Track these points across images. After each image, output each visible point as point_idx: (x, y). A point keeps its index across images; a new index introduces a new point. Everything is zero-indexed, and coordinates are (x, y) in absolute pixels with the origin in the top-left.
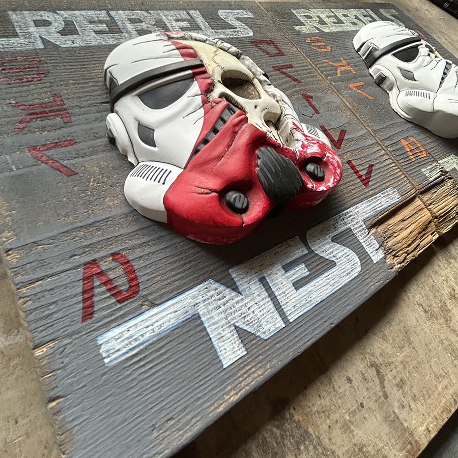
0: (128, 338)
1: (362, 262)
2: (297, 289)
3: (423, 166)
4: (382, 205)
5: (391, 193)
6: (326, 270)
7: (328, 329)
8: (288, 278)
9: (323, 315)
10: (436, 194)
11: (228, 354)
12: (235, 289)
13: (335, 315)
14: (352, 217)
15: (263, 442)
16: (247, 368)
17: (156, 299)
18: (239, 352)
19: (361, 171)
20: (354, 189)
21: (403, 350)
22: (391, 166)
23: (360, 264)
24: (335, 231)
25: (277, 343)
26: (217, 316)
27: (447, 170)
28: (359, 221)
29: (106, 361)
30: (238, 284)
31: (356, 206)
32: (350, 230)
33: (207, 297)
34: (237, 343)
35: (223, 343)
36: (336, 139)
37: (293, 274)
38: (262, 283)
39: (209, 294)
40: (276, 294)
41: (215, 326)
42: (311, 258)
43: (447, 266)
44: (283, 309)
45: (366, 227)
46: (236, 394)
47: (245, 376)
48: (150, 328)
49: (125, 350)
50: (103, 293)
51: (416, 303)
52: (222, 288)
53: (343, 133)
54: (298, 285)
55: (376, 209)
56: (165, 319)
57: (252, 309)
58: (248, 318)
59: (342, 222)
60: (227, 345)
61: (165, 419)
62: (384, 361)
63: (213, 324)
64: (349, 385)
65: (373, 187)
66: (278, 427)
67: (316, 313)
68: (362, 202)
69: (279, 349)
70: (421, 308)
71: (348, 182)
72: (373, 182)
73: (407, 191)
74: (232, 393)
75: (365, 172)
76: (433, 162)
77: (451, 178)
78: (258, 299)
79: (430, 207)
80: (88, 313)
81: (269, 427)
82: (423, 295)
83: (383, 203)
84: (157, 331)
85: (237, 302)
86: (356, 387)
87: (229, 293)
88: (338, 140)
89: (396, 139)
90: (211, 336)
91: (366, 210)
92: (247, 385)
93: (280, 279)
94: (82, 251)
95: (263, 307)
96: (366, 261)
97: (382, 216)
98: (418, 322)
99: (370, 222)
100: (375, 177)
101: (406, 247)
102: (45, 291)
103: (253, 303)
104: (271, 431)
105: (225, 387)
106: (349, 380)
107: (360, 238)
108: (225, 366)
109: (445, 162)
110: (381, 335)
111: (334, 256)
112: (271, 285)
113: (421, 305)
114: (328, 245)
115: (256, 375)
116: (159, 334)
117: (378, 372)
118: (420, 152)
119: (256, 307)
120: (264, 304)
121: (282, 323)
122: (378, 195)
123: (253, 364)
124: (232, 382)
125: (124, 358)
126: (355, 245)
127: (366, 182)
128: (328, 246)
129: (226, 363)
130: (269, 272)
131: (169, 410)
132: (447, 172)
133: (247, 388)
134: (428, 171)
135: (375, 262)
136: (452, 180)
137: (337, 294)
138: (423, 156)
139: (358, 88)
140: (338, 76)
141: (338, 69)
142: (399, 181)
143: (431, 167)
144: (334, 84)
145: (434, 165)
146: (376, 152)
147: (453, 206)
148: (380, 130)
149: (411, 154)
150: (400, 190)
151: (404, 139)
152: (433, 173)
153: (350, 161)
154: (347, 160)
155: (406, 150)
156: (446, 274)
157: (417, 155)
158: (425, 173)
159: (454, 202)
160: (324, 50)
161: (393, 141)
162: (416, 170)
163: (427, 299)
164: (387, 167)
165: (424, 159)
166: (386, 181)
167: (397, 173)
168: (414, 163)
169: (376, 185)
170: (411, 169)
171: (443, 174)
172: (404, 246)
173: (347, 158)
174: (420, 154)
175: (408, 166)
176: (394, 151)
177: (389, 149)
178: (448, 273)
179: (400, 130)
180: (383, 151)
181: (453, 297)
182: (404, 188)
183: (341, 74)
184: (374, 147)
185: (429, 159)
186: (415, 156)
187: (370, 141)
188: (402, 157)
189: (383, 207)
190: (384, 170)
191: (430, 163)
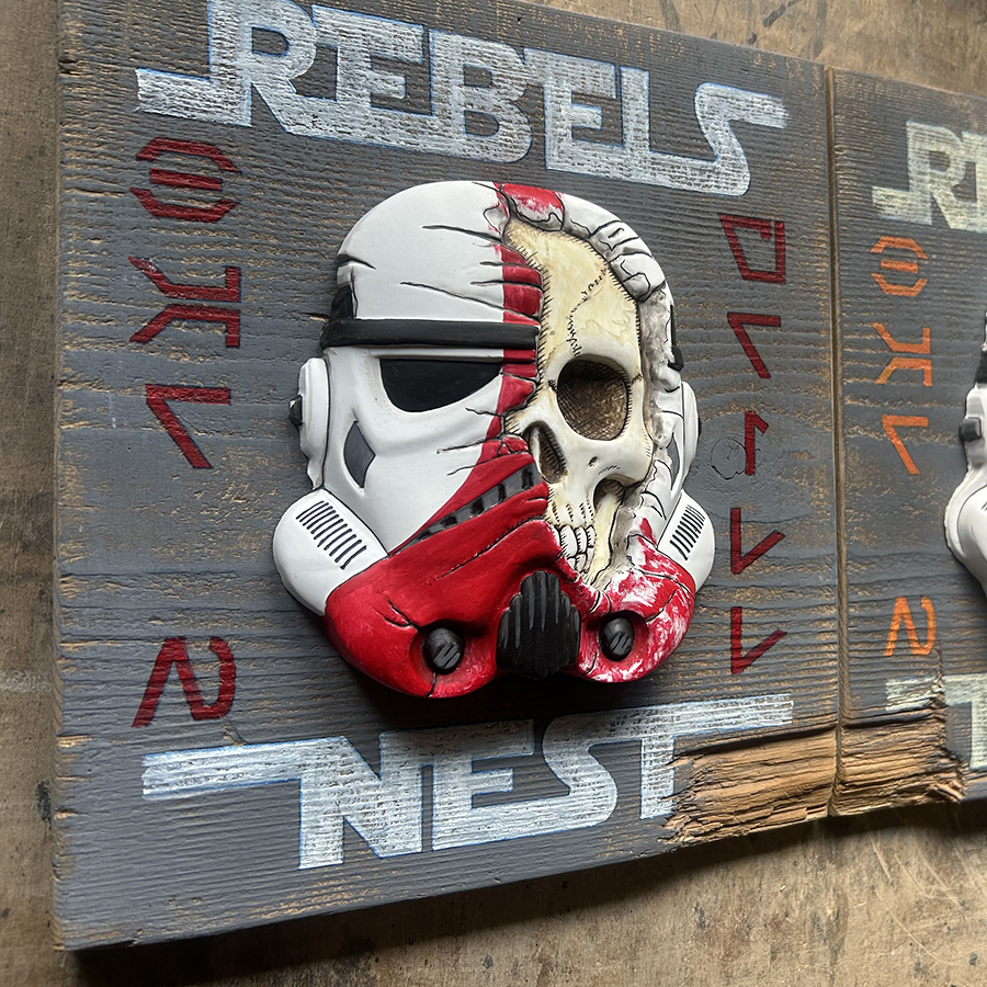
0: (186, 774)
1: (619, 808)
2: (474, 806)
3: (901, 674)
4: (737, 723)
5: (777, 704)
6: (544, 797)
7: (488, 884)
8: (469, 784)
9: (492, 861)
10: (881, 740)
11: (315, 853)
12: (375, 766)
13: (511, 869)
14: (660, 723)
15: (306, 978)
16: (331, 883)
17: (248, 733)
18: (331, 858)
19: (746, 637)
20: (702, 671)
21: (611, 962)
22: (826, 648)
23: (612, 809)
24: (610, 735)
25: (394, 870)
26: (326, 796)
27: (948, 701)
28: (667, 736)
29: (146, 792)
30: (383, 760)
31: (685, 704)
32: (638, 744)
33: (324, 761)
34: (336, 843)
35: (315, 836)
36: (746, 548)
37: (484, 781)
38: (423, 773)
39: (331, 758)
40: (436, 800)
41: (316, 808)
42: (531, 766)
43: (812, 871)
44: (432, 827)
45: (674, 750)
46: (299, 908)
47: (324, 891)
48: (223, 772)
49: (175, 788)
50: (176, 694)
51: (695, 905)
52: (355, 756)
53: (775, 538)
54: (480, 800)
55: (721, 724)
56: (248, 769)
57: (384, 807)
58: (371, 818)
59: (632, 725)
60: (320, 841)
61: (192, 895)
62: (566, 963)
63: (314, 804)
64: (484, 968)
65: (749, 680)
66: (338, 972)
67: (484, 853)
68: (702, 700)
69: (392, 878)
70: (697, 915)
71: (701, 652)
72: (756, 670)
73: (815, 714)
74: (294, 904)
75: (756, 642)
76: (929, 672)
77: (943, 721)
78: (404, 795)
79: (844, 760)
80: (145, 715)
81: (326, 966)
82: (720, 898)
83: (743, 719)
84: (230, 780)
85: (367, 788)
86: (491, 977)
87: (361, 768)
88: (749, 554)
89: (889, 591)
90: (303, 819)
91: (697, 719)
92: (319, 904)
93: (455, 780)
94: (169, 614)
95: (404, 811)
96: (627, 810)
97: (722, 742)
98: (674, 934)
99: (686, 745)
100: (769, 661)
101: (731, 814)
102: (99, 660)
103: (390, 798)
104: (327, 971)
105: (289, 893)
106: (489, 963)
107: (647, 766)
108: (302, 867)
109: (960, 682)
110: (589, 925)
111: (574, 779)
112: (435, 783)
113: (702, 913)
114: (578, 755)
115: (339, 897)
116: (231, 785)
117: (544, 973)
118: (919, 641)
119: (393, 806)
120: (406, 808)
121: (419, 845)
122: (747, 699)
123: (343, 881)
124: (301, 891)
125: (169, 797)
126: (628, 774)
127: (738, 665)
128: (576, 758)
129: (305, 864)
130: (445, 762)
131: (202, 887)
132: (943, 705)
133: (318, 907)
134: (900, 689)
135: (643, 817)
136: (942, 726)
137: (537, 840)
138: (918, 652)
139: (901, 431)
140: (878, 382)
141: (892, 363)
142: (816, 686)
143: (915, 681)
144: (849, 402)
145: (927, 680)
146: (816, 606)
147: (898, 776)
148: (867, 558)
149: (892, 639)
150: (801, 706)
151: (908, 598)
152: (909, 697)
153: (740, 607)
154: (735, 604)
155: (889, 625)
156: (795, 883)
157: (907, 645)
158: (890, 690)
159: (905, 769)
160: (901, 291)
161: (877, 596)
162: (872, 677)
163: (721, 907)
164: (814, 650)
165: (917, 659)
166: (786, 677)
167: (824, 669)
168: (882, 660)
169: (757, 679)
170: (864, 670)
171: (933, 706)
172: (728, 810)
173: (738, 598)
174: (916, 645)
175: (863, 662)
176: (860, 617)
177: (852, 610)
178: (802, 882)
179: (915, 574)
180: (834, 611)
181: (776, 924)
182: (815, 705)
183: (889, 379)
184: (820, 595)
185: (928, 663)
186: (901, 645)
187: (821, 578)
188: (866, 637)
189: (738, 726)
190: (800, 651)
191: (921, 673)
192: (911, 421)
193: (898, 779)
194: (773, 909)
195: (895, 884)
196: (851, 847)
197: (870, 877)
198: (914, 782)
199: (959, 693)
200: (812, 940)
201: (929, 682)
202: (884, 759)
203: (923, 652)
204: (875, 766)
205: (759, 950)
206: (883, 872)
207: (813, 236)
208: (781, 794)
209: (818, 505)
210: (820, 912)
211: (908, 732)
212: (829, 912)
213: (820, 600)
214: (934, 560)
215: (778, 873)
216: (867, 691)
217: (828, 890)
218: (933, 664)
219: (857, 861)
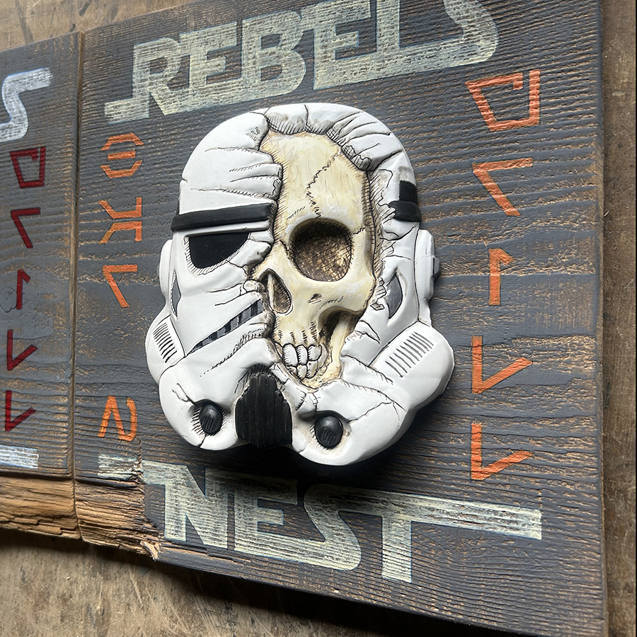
3: (110, 452)
4: (7, 460)
5: (29, 454)
10: (99, 496)
19: (14, 410)
22: (60, 424)
27: (145, 480)
36: (15, 355)
51: (20, 566)
53: (31, 349)
65: (15, 436)
70: (21, 573)
72: (19, 431)
73: (52, 466)
75: (19, 413)
76: (134, 455)
77: (143, 494)
82: (34, 568)
88: (17, 359)
89: (103, 391)
100: (26, 426)
109: (154, 467)
113: (24, 572)
118: (124, 430)
122: (12, 448)
127: (9, 426)
132: (142, 483)
134: (109, 463)
136: (143, 497)
138: (123, 438)
139: (117, 276)
140: (102, 242)
141: (112, 228)
142: (54, 448)
143: (121, 459)
144: (81, 258)
145: (130, 460)
146: (55, 396)
147: (114, 526)
148: (88, 366)
149: (104, 425)
150: (43, 459)
151: (118, 398)
152: (116, 470)
153: (11, 391)
154: (8, 389)
155: (102, 415)
156: (77, 578)
157: (115, 431)
158: (102, 462)
159: (118, 523)
160: (121, 174)
161: (94, 393)
162: (89, 450)
163: (34, 574)
164: (52, 424)
165: (123, 443)
166: (36, 438)
167: (59, 438)
168: (97, 439)
169: (18, 437)
170: (84, 443)
171: (136, 481)
172: (9, 512)
173: (11, 385)
174: (122, 433)
175: (83, 438)
176: (82, 407)
177: (78, 401)
178: (80, 579)
179: (123, 381)
180: (66, 400)
181: (64, 599)
182: (52, 460)
183: (109, 239)
184: (58, 389)
185: (131, 447)
186: (111, 431)
187: (58, 377)
188: (86, 421)
189: (8, 463)
190: (44, 424)
191: (126, 454)
192: (124, 268)
193: (116, 528)
194: (62, 588)
195: (145, 609)
196: (114, 569)
197: (127, 596)
198: (127, 534)
199: (154, 476)
200: (86, 621)
201: (132, 462)
202: (102, 510)
203: (127, 439)
204: (95, 513)
205: (54, 611)
206: (137, 597)
207: (63, 150)
208: (39, 513)
209: (58, 329)
210: (92, 605)
211: (120, 496)
212: (98, 608)
213: (57, 392)
214: (138, 371)
215: (67, 567)
216: (85, 459)
217: (98, 592)
218: (135, 449)
219: (118, 581)
